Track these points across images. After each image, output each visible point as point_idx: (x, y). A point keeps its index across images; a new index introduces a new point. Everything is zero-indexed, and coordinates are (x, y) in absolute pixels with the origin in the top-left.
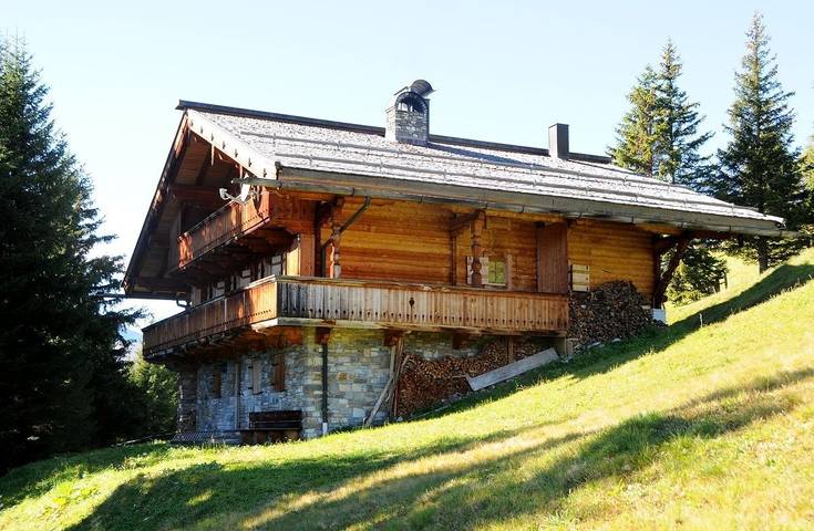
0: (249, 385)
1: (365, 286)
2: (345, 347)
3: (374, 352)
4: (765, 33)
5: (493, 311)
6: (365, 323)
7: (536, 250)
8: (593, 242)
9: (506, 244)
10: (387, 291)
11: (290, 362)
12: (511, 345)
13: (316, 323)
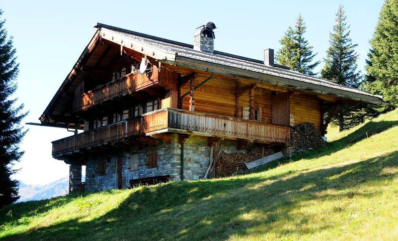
0: (128, 167)
1: (205, 116)
2: (191, 146)
3: (203, 149)
4: (344, 15)
5: (259, 131)
6: (205, 133)
7: (272, 106)
8: (296, 104)
9: (259, 102)
10: (214, 119)
11: (161, 152)
12: (263, 149)
13: (184, 132)
